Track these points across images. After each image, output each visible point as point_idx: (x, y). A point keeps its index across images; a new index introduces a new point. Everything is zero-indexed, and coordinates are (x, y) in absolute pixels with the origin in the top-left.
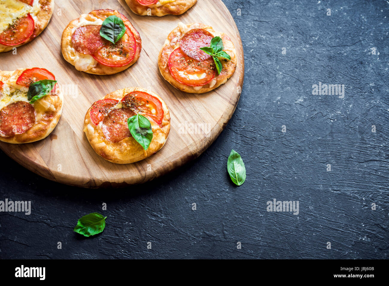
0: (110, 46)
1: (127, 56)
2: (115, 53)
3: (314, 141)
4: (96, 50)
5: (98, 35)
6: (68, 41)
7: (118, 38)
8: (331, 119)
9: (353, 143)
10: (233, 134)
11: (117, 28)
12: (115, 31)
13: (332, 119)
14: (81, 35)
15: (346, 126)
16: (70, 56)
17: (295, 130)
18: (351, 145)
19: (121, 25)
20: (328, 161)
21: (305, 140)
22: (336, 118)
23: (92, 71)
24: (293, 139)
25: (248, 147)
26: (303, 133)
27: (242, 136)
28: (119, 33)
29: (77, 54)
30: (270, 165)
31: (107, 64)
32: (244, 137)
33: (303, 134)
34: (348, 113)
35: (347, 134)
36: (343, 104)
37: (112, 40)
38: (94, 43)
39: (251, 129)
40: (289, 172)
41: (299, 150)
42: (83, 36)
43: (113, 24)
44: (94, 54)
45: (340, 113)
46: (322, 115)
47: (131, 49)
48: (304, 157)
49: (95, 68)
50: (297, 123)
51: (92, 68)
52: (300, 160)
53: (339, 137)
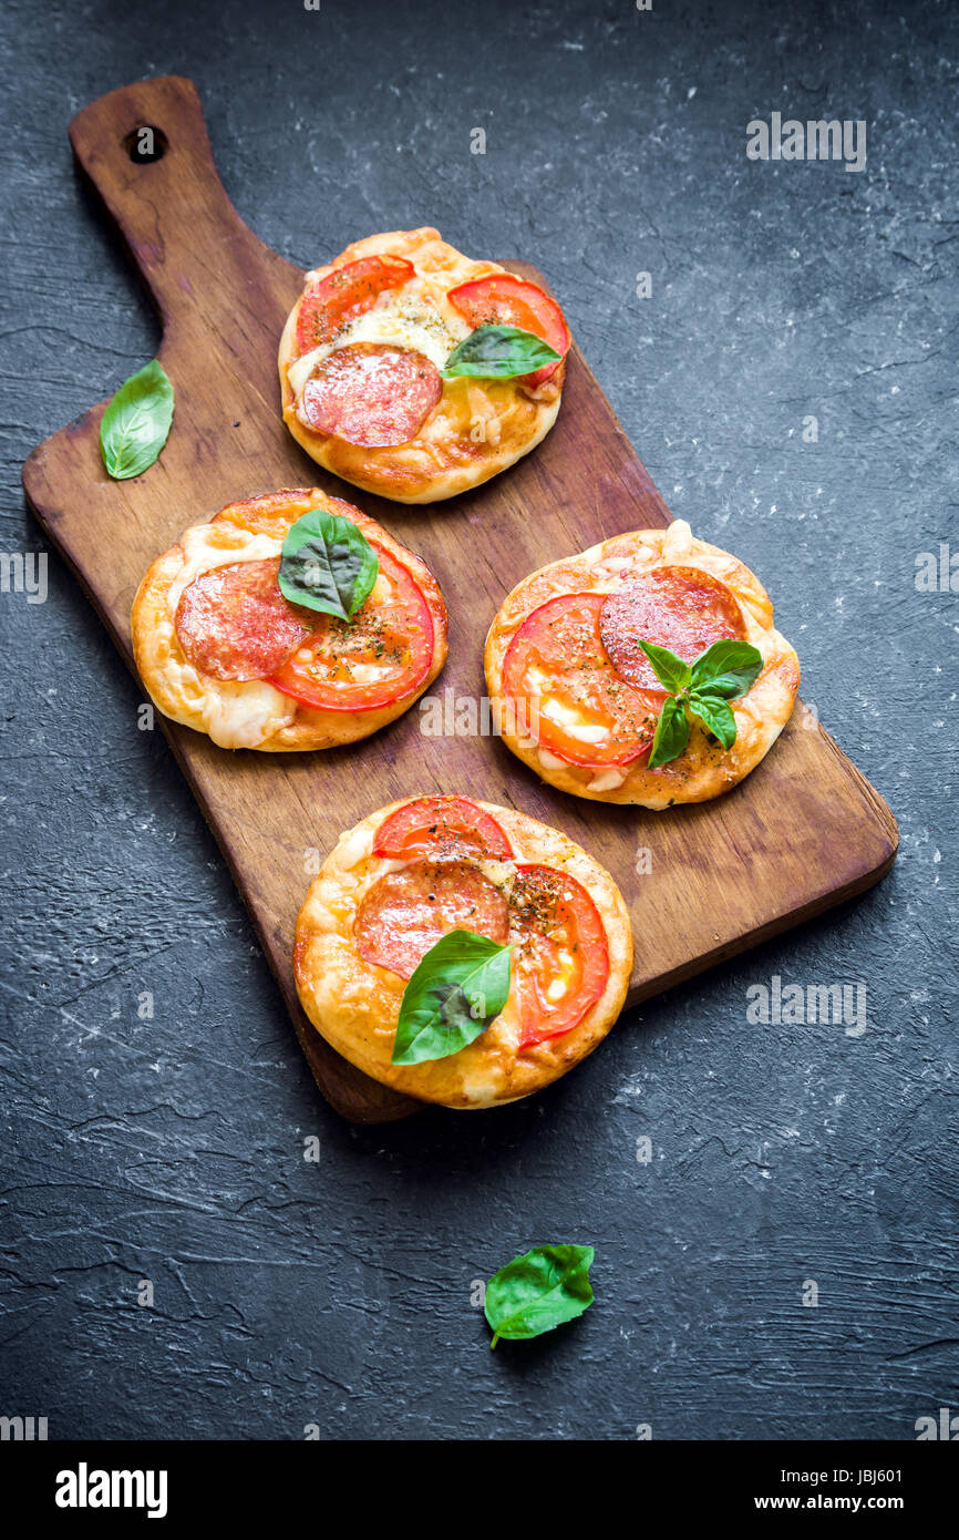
0: (333, 634)
1: (405, 658)
2: (357, 656)
3: (695, 1275)
4: (282, 657)
5: (273, 599)
6: (163, 642)
7: (358, 596)
8: (761, 1167)
9: (859, 1270)
10: (357, 1270)
11: (343, 557)
12: (335, 569)
13: (765, 1168)
14: (206, 610)
15: (823, 1194)
16: (184, 697)
17: (613, 1230)
18: (850, 1277)
19: (354, 544)
20: (757, 1363)
21: (656, 1274)
22: (781, 1157)
23: (280, 742)
24: (607, 1270)
25: (421, 1325)
26: (650, 1239)
27: (393, 1275)
28: (355, 576)
29: (209, 686)
30: (517, 1404)
31: (335, 704)
32: (402, 1282)
33: (647, 1243)
34: (830, 1131)
35: (831, 1227)
36: (807, 1091)
37: (336, 610)
38: (268, 633)
39: (431, 1243)
40: (600, 1425)
41: (635, 1319)
42: (214, 611)
43: (323, 548)
44: (275, 674)
45: (798, 1134)
46: (725, 1149)
47: (412, 631)
48: (659, 1349)
49: (290, 727)
50: (618, 1196)
51: (278, 731)
52: (643, 1368)
53: (797, 1247)
